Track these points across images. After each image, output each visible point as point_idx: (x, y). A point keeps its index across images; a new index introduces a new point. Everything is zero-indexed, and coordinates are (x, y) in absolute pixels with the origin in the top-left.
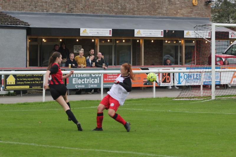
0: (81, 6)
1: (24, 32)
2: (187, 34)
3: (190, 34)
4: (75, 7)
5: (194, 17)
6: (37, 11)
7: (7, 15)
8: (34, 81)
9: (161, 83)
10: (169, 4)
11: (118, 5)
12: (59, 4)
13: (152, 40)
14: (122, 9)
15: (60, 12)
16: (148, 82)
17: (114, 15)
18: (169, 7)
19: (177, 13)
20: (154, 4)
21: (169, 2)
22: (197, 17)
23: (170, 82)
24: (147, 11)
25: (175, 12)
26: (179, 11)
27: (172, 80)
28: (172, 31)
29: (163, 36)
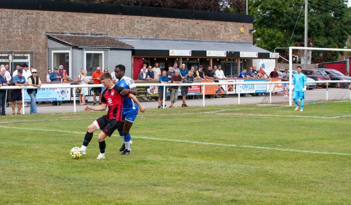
0: (164, 33)
1: (130, 53)
2: (242, 54)
3: (244, 54)
4: (160, 33)
5: (241, 41)
6: (134, 37)
7: (115, 40)
8: (140, 90)
10: (225, 32)
11: (190, 32)
12: (149, 32)
13: (217, 59)
14: (192, 35)
15: (150, 37)
16: (218, 91)
17: (187, 39)
18: (225, 34)
20: (215, 31)
21: (225, 30)
22: (244, 41)
23: (233, 91)
24: (210, 37)
25: (229, 38)
26: (231, 37)
27: (234, 90)
28: (232, 52)
29: (226, 56)
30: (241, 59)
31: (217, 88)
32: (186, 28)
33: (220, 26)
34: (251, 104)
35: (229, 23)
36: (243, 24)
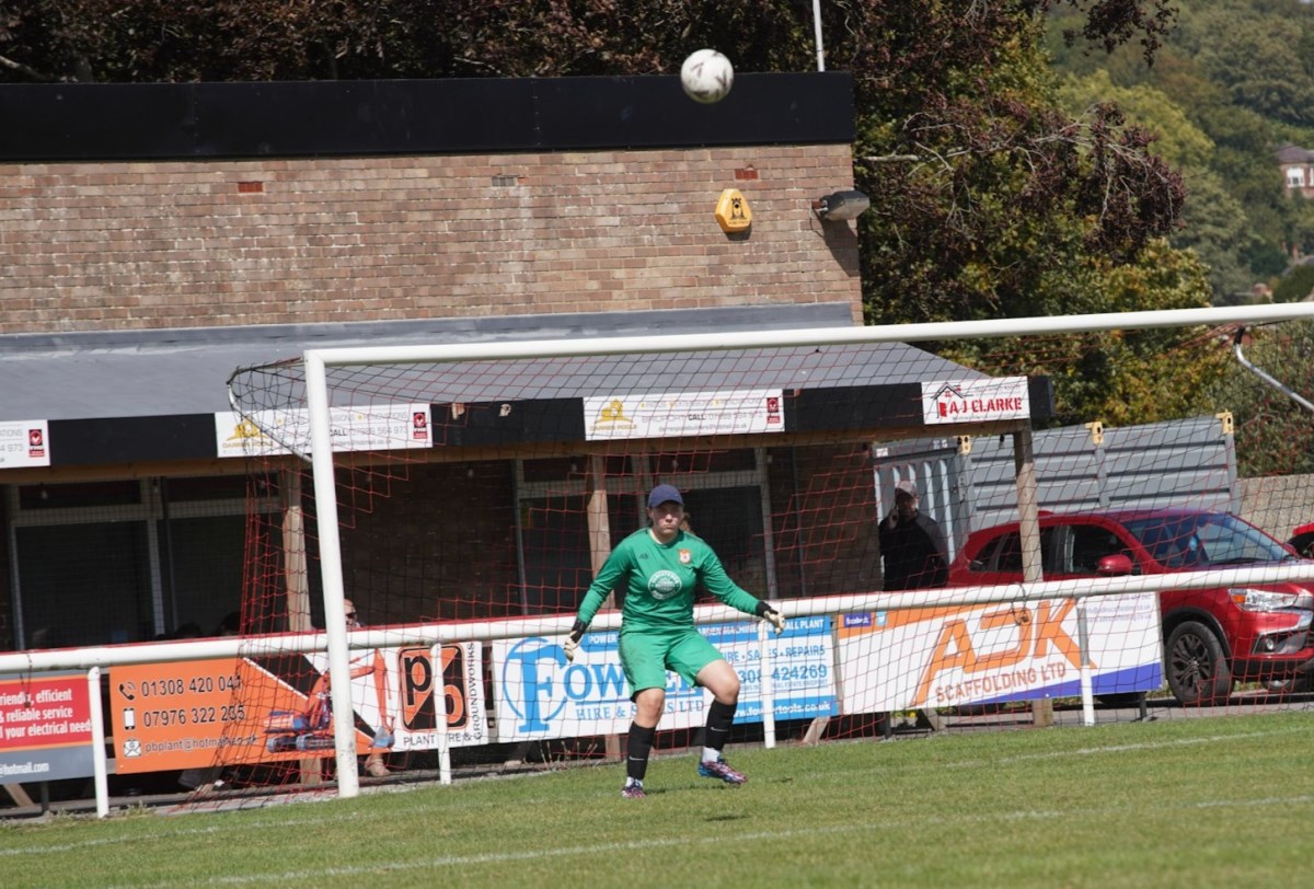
2: (608, 415)
3: (626, 415)
5: (731, 303)
10: (545, 238)
11: (166, 268)
14: (194, 289)
16: (297, 732)
17: (139, 327)
18: (546, 255)
19: (610, 285)
20: (436, 245)
21: (541, 223)
22: (759, 300)
24: (385, 295)
25: (594, 285)
26: (620, 274)
27: (476, 709)
28: (497, 405)
29: (429, 442)
31: (285, 713)
32: (117, 236)
33: (496, 190)
36: (740, 156)
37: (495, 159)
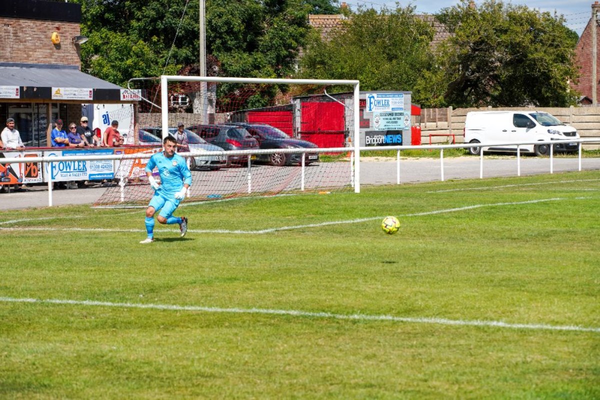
2: (57, 93)
3: (61, 93)
5: (54, 63)
9: (24, 178)
10: (15, 42)
18: (15, 46)
19: (29, 56)
21: (15, 38)
22: (60, 63)
23: (36, 176)
25: (25, 56)
26: (31, 53)
27: (40, 172)
28: (33, 88)
29: (18, 97)
30: (55, 104)
33: (5, 28)
34: (79, 206)
35: (25, 23)
36: (57, 24)
37: (6, 20)
